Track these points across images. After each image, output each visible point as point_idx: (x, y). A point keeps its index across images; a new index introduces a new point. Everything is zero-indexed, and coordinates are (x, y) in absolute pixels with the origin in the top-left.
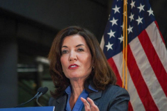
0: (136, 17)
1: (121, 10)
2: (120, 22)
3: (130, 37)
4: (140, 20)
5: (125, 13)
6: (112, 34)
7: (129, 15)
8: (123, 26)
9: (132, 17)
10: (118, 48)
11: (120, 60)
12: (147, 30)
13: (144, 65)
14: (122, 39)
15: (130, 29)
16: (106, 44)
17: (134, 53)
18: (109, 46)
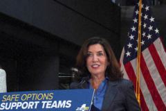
0: (147, 35)
1: (137, 30)
2: (136, 38)
3: (143, 48)
4: (149, 37)
5: (139, 32)
6: (130, 45)
7: (142, 33)
8: (138, 41)
9: (144, 34)
10: (134, 55)
11: (135, 63)
12: (154, 43)
13: (152, 67)
14: (137, 49)
15: (143, 43)
16: (126, 52)
17: (145, 59)
18: (128, 54)
